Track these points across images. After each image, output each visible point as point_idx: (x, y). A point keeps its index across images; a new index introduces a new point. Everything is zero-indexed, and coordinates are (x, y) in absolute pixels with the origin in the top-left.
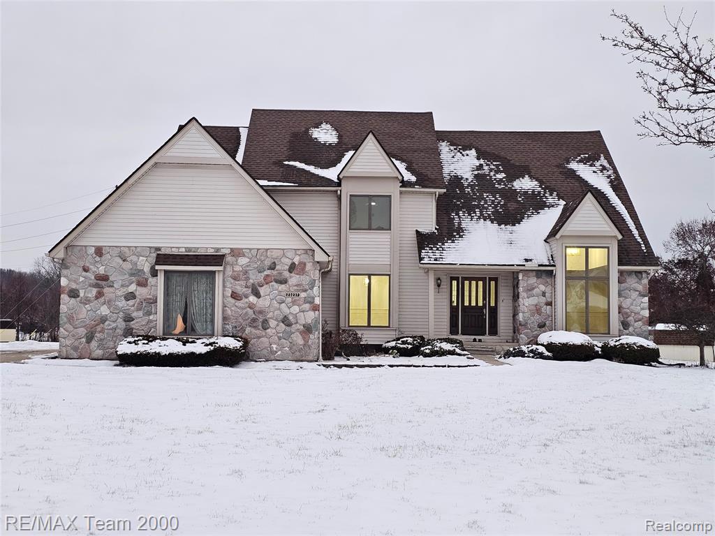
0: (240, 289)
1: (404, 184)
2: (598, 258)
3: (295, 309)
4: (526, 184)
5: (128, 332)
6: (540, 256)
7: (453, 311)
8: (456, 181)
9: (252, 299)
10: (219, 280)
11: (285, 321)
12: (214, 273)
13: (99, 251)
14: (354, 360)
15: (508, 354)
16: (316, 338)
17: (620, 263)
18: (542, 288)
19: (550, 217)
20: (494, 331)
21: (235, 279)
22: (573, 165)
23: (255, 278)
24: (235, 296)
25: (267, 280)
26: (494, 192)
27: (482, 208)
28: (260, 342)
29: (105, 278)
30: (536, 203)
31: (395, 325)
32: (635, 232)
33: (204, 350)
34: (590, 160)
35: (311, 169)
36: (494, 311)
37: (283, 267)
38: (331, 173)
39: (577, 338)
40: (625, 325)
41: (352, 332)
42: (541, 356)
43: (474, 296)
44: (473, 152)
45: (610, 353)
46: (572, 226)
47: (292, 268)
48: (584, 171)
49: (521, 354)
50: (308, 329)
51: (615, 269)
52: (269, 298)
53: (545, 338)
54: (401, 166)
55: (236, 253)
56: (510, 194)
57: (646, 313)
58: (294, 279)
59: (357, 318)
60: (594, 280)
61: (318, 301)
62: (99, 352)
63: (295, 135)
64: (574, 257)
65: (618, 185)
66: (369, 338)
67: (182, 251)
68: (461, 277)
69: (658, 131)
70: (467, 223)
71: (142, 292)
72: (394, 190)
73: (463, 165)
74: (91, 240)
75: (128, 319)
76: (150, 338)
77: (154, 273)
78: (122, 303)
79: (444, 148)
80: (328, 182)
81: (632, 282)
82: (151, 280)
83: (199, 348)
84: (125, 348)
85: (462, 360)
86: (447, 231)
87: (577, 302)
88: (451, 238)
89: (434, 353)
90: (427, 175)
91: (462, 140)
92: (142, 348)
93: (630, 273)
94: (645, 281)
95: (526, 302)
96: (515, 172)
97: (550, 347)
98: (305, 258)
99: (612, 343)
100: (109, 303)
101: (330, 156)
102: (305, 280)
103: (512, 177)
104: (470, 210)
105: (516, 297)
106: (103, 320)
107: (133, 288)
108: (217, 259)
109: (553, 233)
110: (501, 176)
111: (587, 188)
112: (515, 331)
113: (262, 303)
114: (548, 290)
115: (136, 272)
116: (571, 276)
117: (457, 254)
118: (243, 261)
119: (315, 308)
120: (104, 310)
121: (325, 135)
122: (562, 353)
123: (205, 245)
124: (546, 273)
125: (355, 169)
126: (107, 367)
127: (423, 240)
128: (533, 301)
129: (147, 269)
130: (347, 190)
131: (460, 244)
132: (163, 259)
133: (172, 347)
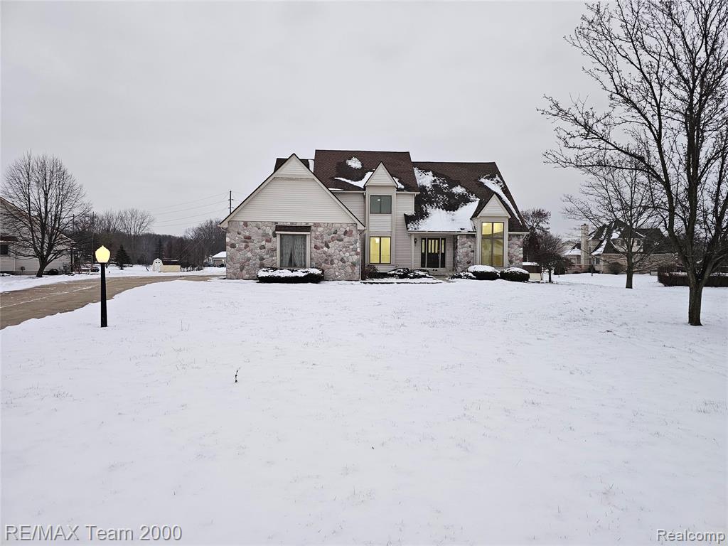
0: (319, 244)
1: (398, 190)
2: (498, 228)
3: (347, 254)
4: (458, 190)
5: (262, 266)
6: (468, 227)
7: (423, 255)
8: (423, 188)
9: (325, 249)
10: (308, 239)
11: (342, 260)
12: (306, 235)
13: (246, 224)
14: (376, 280)
15: (453, 277)
16: (358, 269)
17: (509, 231)
18: (469, 243)
19: (472, 207)
20: (443, 266)
21: (316, 238)
22: (482, 180)
23: (327, 238)
24: (316, 247)
25: (333, 239)
26: (443, 194)
27: (437, 203)
28: (330, 271)
29: (249, 238)
30: (464, 200)
31: (393, 263)
32: (516, 215)
33: (303, 275)
34: (491, 177)
35: (349, 181)
36: (443, 255)
37: (341, 232)
38: (360, 184)
39: (489, 269)
40: (511, 262)
41: (372, 266)
42: (471, 278)
43: (433, 247)
44: (431, 173)
45: (505, 276)
46: (486, 211)
47: (346, 233)
48: (489, 183)
49: (460, 277)
50: (354, 265)
51: (507, 233)
52: (333, 249)
53: (472, 269)
54: (397, 180)
55: (317, 225)
56: (451, 195)
57: (522, 256)
58: (347, 239)
59: (374, 259)
60: (493, 239)
61: (359, 250)
62: (247, 276)
63: (339, 164)
64: (486, 228)
65: (506, 190)
66: (381, 269)
67: (289, 224)
68: (426, 238)
70: (430, 209)
71: (268, 245)
72: (393, 192)
73: (426, 180)
74: (242, 218)
75: (262, 259)
76: (274, 269)
77: (275, 235)
78: (258, 251)
79: (416, 170)
80: (359, 188)
81: (515, 240)
82: (274, 239)
83: (300, 273)
84: (262, 274)
85: (431, 280)
86: (420, 214)
87: (487, 253)
88: (422, 218)
89: (415, 277)
90: (410, 185)
91: (425, 167)
92: (270, 274)
93: (514, 235)
94: (521, 240)
95: (461, 251)
96: (453, 184)
97: (475, 273)
98: (352, 228)
99: (506, 271)
100: (251, 251)
101: (359, 175)
102: (352, 239)
103: (451, 186)
104: (431, 203)
105: (455, 248)
106: (249, 259)
107: (263, 243)
108: (307, 228)
109: (475, 215)
110: (446, 185)
111: (491, 193)
112: (455, 265)
113: (330, 251)
114: (472, 245)
115: (265, 235)
116: (484, 237)
117: (426, 226)
118: (320, 229)
119: (357, 254)
120: (249, 255)
121: (355, 163)
122: (481, 276)
123: (301, 220)
124: (472, 236)
125: (372, 182)
126: (253, 284)
127: (408, 219)
128: (464, 250)
129: (271, 233)
130: (369, 192)
131: (427, 221)
132: (279, 228)
133: (285, 273)
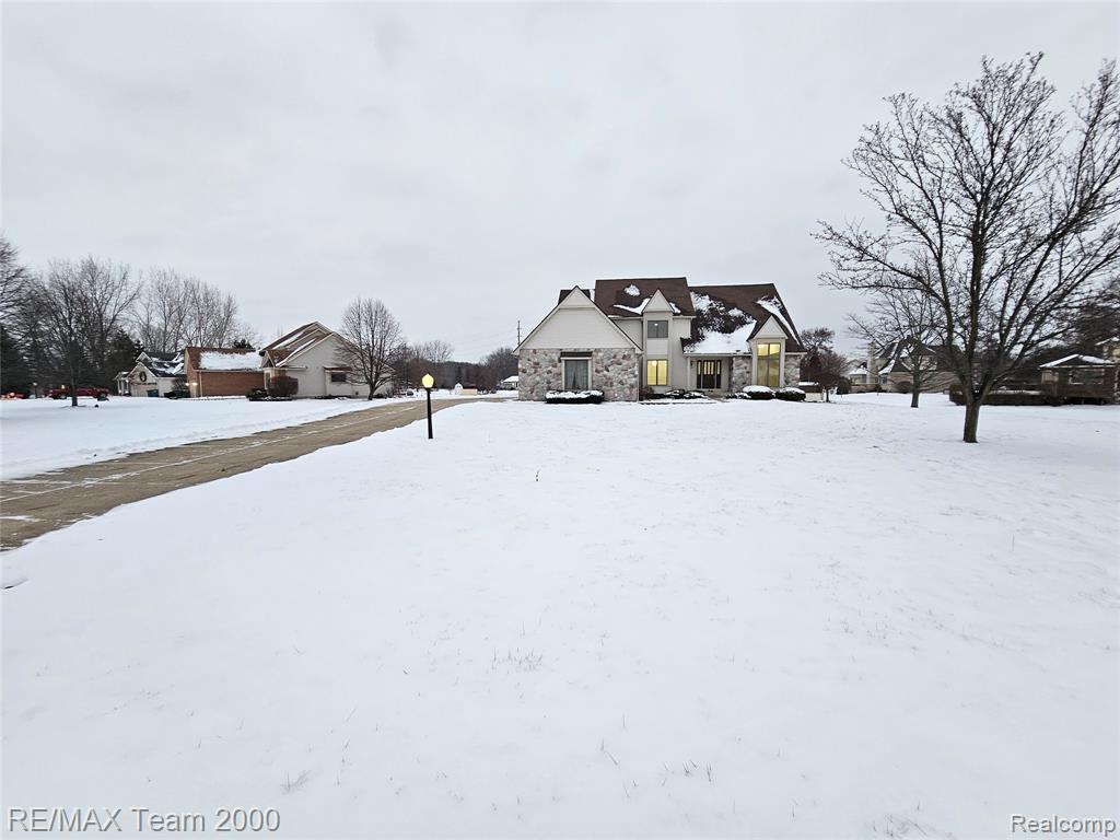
0: (600, 368)
1: (675, 314)
2: (774, 349)
3: (626, 377)
4: (735, 312)
5: (549, 389)
6: (744, 349)
7: (699, 377)
8: (699, 312)
9: (605, 372)
10: (590, 363)
11: (621, 382)
12: (587, 361)
13: (535, 351)
14: (657, 401)
15: (728, 397)
16: (636, 391)
17: (786, 351)
18: (745, 365)
19: (748, 329)
20: (719, 387)
21: (597, 363)
22: (760, 302)
23: (607, 362)
24: (597, 371)
25: (612, 363)
26: (719, 317)
27: (714, 326)
28: (610, 393)
29: (538, 364)
30: (741, 322)
31: (669, 384)
32: (794, 335)
33: (586, 396)
34: (769, 299)
35: (628, 308)
36: (719, 377)
37: (620, 357)
38: (638, 310)
39: (764, 389)
40: (787, 382)
41: (650, 388)
42: (745, 398)
43: (708, 369)
44: (707, 297)
45: (780, 396)
46: (762, 333)
47: (624, 357)
48: (766, 305)
49: (735, 397)
50: (632, 386)
51: (783, 354)
52: (613, 372)
53: (747, 389)
54: (673, 305)
55: (597, 350)
56: (727, 318)
57: (799, 376)
58: (625, 363)
59: (651, 381)
60: (771, 360)
61: (637, 373)
62: (536, 398)
63: (618, 292)
64: (762, 349)
65: (784, 311)
66: (658, 391)
67: (572, 350)
68: (701, 360)
69: (829, 281)
70: (706, 333)
71: (555, 370)
72: (669, 317)
73: (702, 304)
74: (531, 346)
75: (549, 383)
76: (560, 391)
77: (560, 361)
78: (546, 375)
79: (692, 295)
80: (637, 315)
81: (791, 360)
82: (559, 365)
83: (583, 395)
84: (549, 395)
85: (706, 401)
86: (696, 337)
87: (763, 373)
88: (698, 341)
89: (690, 398)
90: (686, 310)
91: (701, 291)
92: (557, 395)
93: (791, 356)
94: (799, 360)
95: (736, 372)
96: (729, 307)
97: (749, 393)
98: (631, 352)
99: (781, 391)
100: (539, 375)
101: (637, 302)
102: (630, 363)
103: (728, 309)
104: (707, 327)
105: (731, 369)
106: (538, 383)
107: (550, 368)
108: (589, 354)
109: (751, 337)
110: (722, 309)
111: (768, 314)
112: (730, 386)
113: (610, 374)
114: (748, 365)
115: (552, 361)
116: (760, 358)
117: (702, 349)
118: (601, 354)
119: (635, 376)
120: (538, 379)
121: (633, 291)
122: (755, 396)
123: (582, 346)
124: (747, 357)
125: (649, 308)
126: (542, 404)
127: (685, 342)
128: (740, 371)
129: (556, 359)
130: (646, 318)
131: (703, 343)
132: (564, 354)
133: (570, 395)
